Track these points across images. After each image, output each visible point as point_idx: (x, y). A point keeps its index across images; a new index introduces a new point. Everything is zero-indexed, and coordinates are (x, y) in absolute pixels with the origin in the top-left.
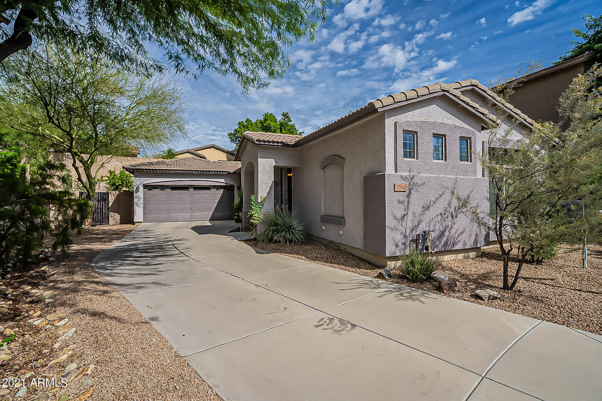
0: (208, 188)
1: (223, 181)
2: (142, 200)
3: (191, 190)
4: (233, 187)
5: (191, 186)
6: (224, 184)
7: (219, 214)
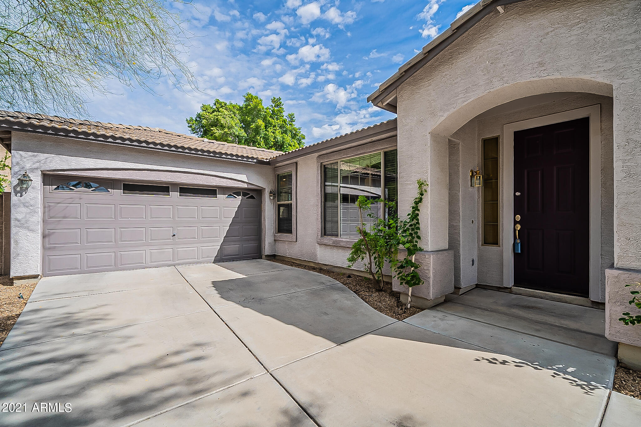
0: (210, 192)
1: (243, 178)
2: (40, 211)
3: (175, 195)
4: (259, 192)
5: (174, 185)
6: (245, 186)
7: (233, 248)
